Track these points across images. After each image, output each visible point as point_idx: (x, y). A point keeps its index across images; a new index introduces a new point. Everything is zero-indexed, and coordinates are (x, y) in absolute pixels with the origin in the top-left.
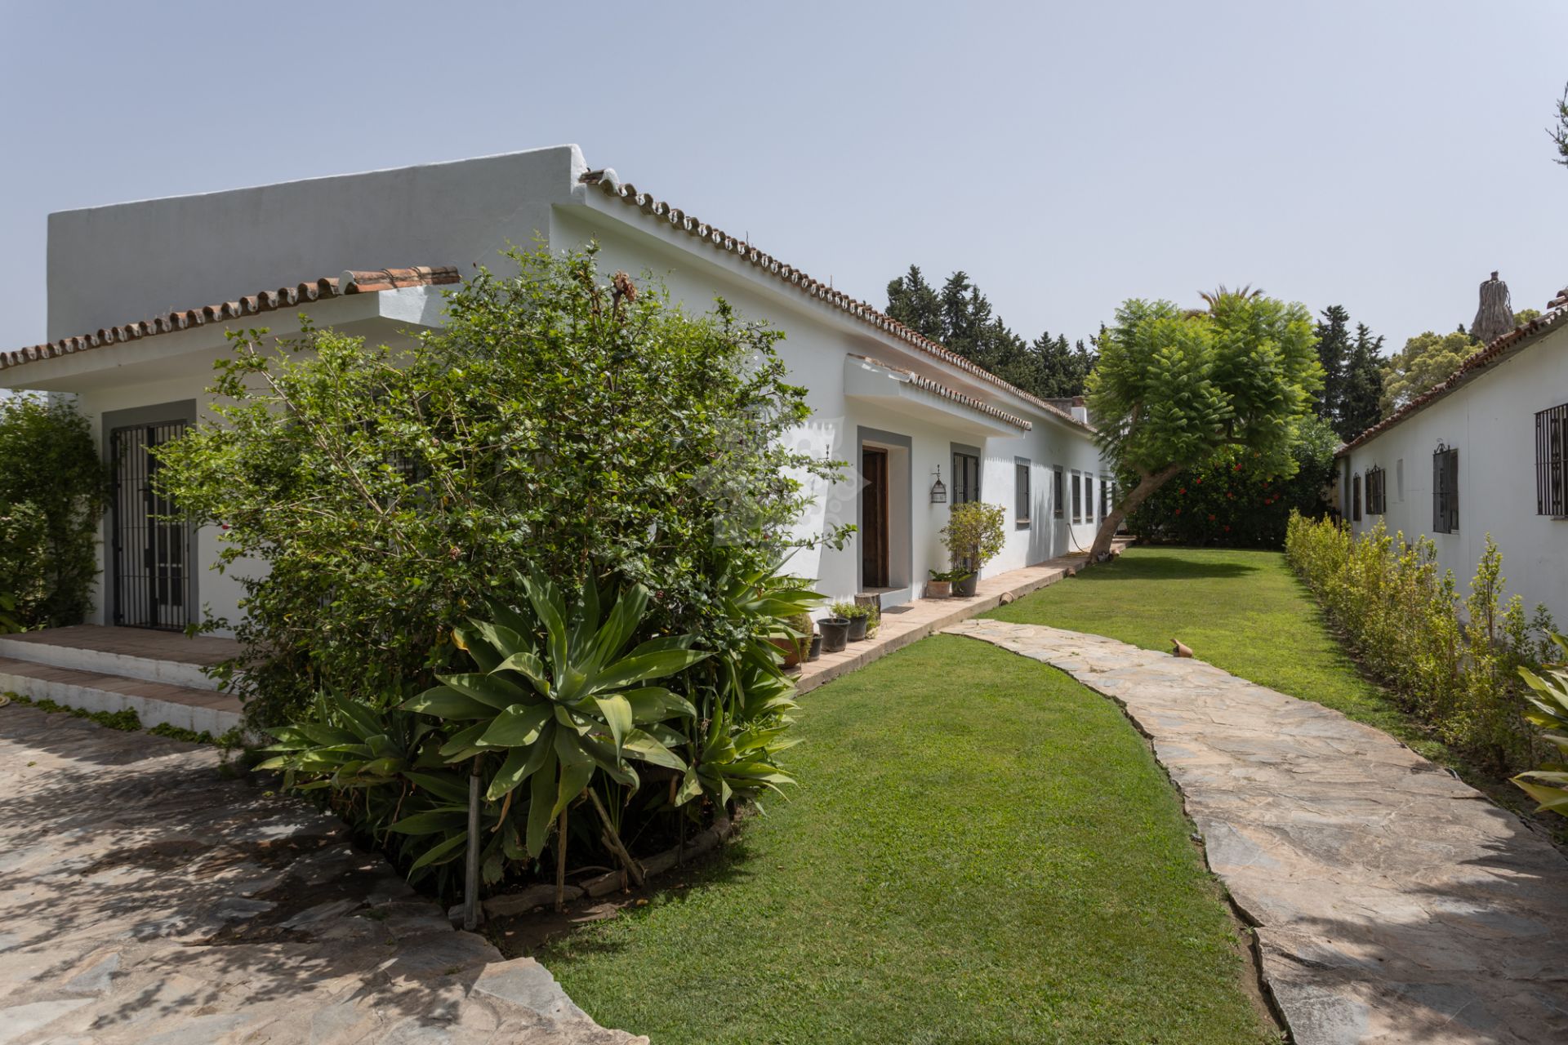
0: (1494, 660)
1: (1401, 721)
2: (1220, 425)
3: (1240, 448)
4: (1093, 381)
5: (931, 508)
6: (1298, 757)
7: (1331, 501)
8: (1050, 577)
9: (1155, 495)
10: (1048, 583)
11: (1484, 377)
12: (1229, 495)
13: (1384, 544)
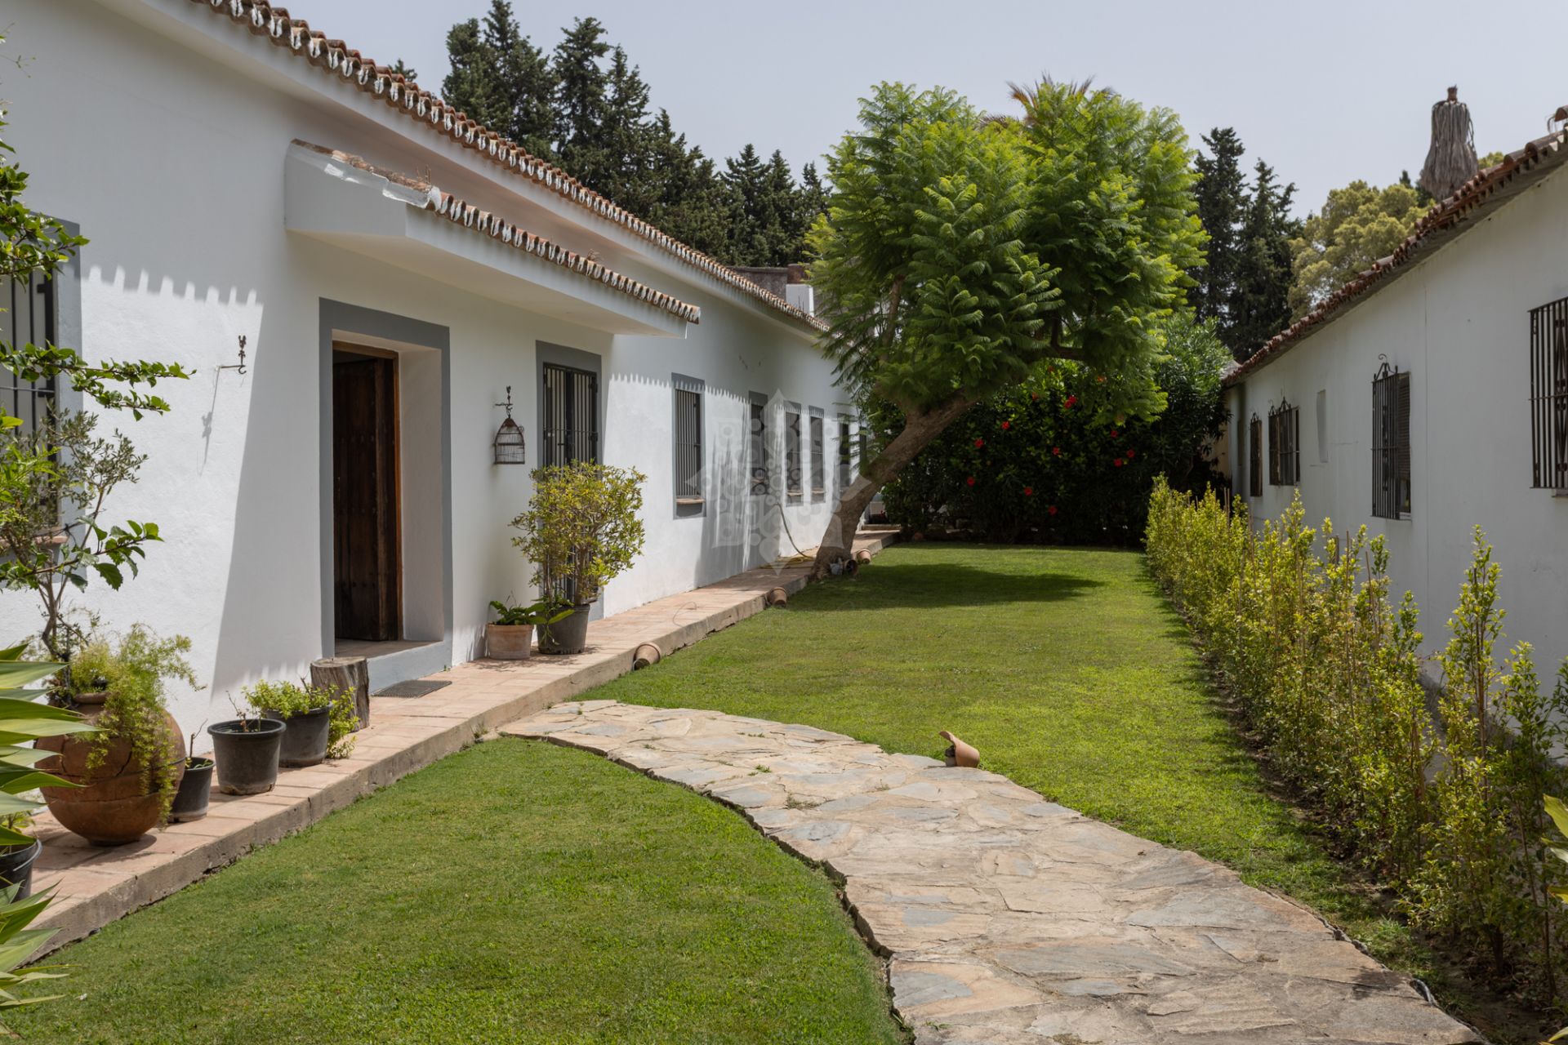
0: (1489, 768)
1: (1332, 878)
2: (1039, 322)
3: (1072, 365)
4: (820, 234)
5: (493, 475)
6: (1157, 978)
7: (1216, 461)
8: (737, 609)
9: (932, 451)
10: (732, 621)
11: (1450, 247)
12: (1057, 451)
13: (1302, 543)
